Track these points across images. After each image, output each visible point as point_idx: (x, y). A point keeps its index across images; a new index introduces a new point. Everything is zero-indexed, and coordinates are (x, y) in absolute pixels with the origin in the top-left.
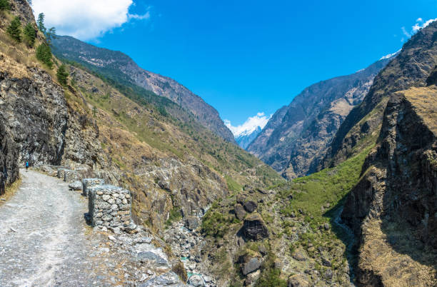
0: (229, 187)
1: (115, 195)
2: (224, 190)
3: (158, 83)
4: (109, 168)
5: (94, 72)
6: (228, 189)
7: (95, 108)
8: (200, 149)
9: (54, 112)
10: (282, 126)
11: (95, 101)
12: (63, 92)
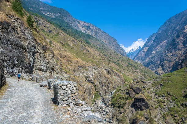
0: (125, 80)
1: (69, 85)
2: (122, 82)
3: (84, 26)
4: (61, 73)
5: (49, 21)
6: (124, 81)
7: (51, 41)
8: (108, 60)
9: (27, 43)
10: (153, 45)
11: (50, 37)
12: (31, 32)
